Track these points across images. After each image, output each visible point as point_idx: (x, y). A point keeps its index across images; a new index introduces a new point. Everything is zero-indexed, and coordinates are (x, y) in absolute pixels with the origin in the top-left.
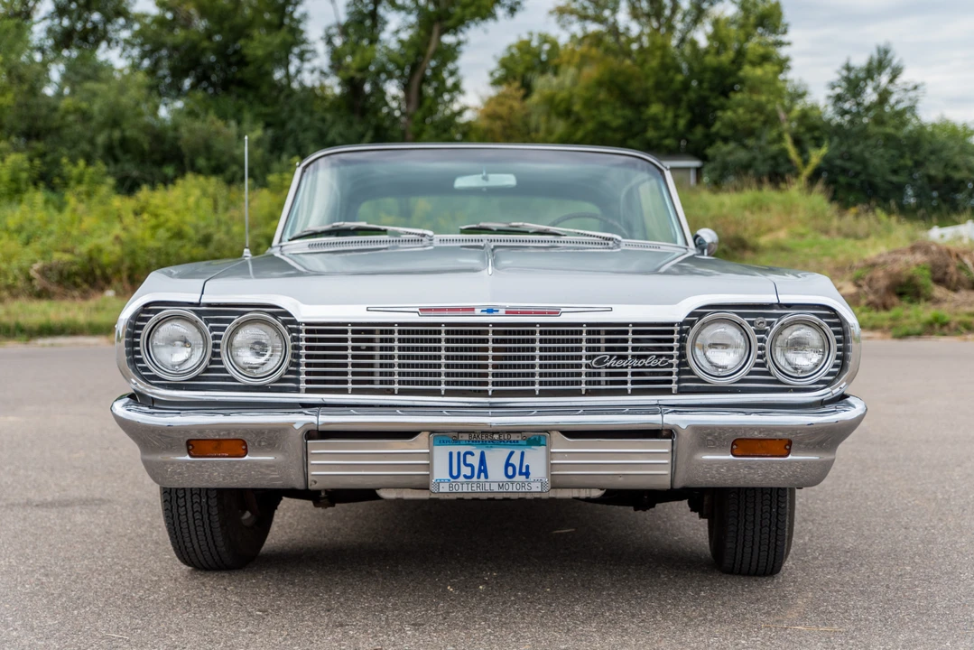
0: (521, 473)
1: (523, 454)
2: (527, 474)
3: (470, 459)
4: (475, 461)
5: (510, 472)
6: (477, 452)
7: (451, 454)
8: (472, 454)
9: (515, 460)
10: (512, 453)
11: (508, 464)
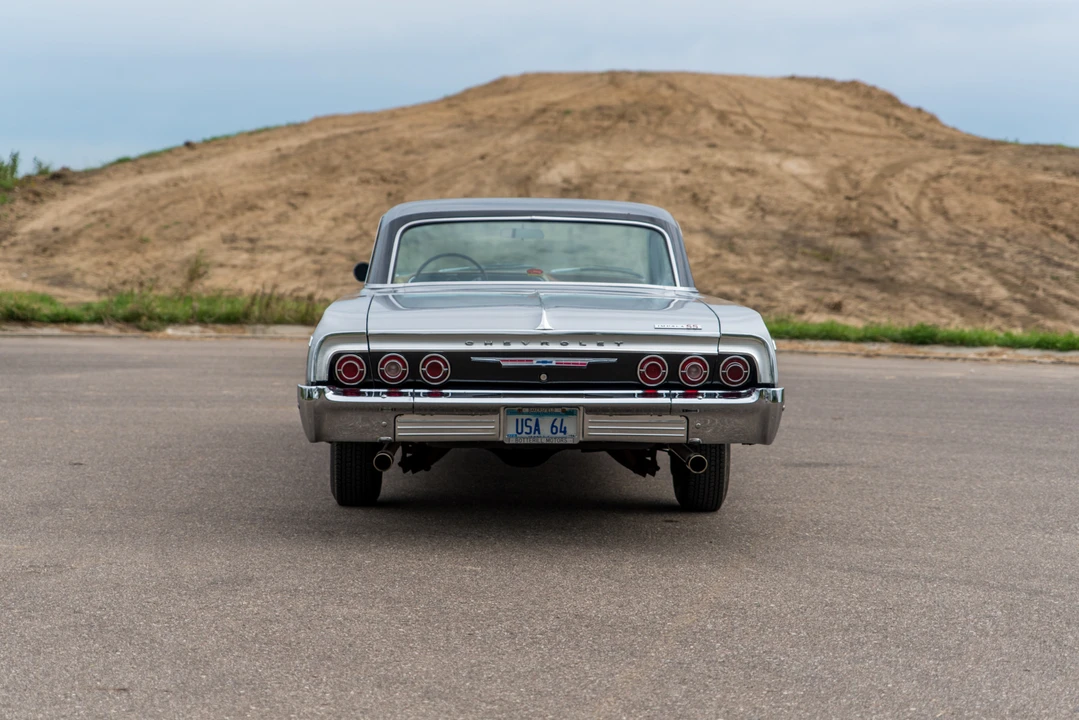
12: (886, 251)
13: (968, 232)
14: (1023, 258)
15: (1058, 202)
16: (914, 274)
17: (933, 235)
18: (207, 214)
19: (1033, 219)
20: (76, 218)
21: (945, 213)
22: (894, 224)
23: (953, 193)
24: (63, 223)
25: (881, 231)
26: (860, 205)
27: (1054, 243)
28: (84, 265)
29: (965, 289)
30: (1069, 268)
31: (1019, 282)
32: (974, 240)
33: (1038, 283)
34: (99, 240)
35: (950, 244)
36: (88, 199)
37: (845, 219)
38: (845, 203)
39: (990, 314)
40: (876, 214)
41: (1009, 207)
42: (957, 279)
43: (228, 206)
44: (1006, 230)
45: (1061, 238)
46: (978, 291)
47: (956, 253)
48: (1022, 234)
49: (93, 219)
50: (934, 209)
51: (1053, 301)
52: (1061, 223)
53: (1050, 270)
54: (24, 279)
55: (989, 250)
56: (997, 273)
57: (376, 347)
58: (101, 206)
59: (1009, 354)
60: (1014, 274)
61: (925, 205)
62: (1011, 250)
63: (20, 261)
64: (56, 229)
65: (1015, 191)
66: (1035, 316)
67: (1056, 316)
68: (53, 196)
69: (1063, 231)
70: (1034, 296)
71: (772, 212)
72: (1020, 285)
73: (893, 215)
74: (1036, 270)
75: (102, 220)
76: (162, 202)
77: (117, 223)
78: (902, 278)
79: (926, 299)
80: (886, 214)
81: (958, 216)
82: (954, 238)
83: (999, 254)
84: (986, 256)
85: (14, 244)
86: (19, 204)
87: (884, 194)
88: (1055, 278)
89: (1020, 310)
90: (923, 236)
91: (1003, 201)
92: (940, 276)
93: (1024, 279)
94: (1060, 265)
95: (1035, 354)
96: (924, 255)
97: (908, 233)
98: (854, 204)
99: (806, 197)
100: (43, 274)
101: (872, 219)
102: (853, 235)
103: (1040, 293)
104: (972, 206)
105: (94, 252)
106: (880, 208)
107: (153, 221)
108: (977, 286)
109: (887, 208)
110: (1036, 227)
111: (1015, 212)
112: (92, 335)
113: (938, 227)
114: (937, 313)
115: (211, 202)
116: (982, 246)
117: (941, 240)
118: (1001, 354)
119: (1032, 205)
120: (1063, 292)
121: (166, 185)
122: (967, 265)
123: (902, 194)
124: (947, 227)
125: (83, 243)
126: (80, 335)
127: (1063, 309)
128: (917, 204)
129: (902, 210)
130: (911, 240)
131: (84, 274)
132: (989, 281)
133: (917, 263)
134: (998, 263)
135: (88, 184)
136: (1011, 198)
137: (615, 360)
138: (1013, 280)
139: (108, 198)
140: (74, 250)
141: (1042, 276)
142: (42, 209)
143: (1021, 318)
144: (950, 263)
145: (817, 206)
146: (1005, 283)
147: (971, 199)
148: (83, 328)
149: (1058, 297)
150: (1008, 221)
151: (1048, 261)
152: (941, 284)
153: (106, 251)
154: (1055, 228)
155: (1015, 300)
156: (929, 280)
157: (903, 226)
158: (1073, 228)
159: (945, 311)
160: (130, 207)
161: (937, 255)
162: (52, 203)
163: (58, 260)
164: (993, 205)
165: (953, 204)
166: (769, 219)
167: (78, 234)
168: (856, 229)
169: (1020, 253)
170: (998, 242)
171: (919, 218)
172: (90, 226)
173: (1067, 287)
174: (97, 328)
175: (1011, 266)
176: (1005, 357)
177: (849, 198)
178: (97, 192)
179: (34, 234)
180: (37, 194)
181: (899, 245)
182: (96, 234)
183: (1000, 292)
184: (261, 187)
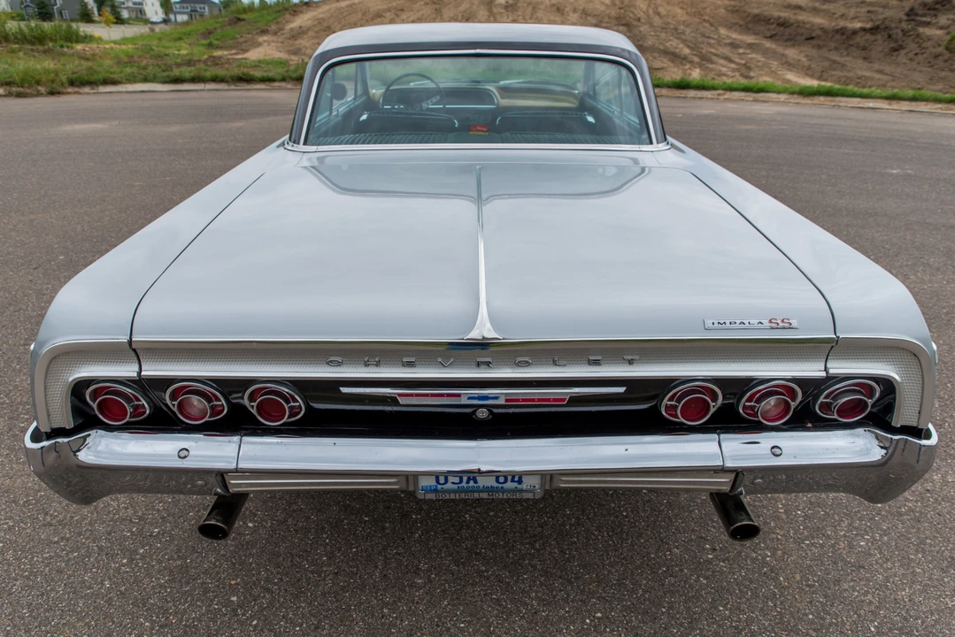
12: (637, 32)
13: (669, 23)
14: (693, 35)
15: (705, 8)
16: (650, 43)
17: (655, 24)
18: (362, 19)
19: (695, 16)
20: (310, 22)
21: (659, 14)
22: (639, 20)
23: (661, 5)
24: (303, 25)
25: (635, 23)
26: (625, 11)
27: (704, 27)
28: (307, 44)
29: (672, 50)
30: (713, 39)
31: (693, 46)
32: (672, 26)
33: (702, 46)
34: (317, 32)
35: (663, 28)
36: (315, 13)
37: (619, 18)
38: (618, 11)
39: (684, 62)
40: (631, 15)
41: (684, 12)
42: (668, 44)
43: (371, 16)
44: (684, 21)
45: (707, 25)
46: (677, 51)
47: (666, 33)
48: (691, 24)
49: (316, 23)
50: (654, 12)
51: (709, 55)
52: (707, 18)
53: (705, 40)
54: (280, 51)
55: (680, 31)
56: (684, 41)
57: (153, 370)
58: (321, 16)
59: (728, 95)
60: (691, 42)
61: (651, 11)
62: (688, 31)
63: (282, 42)
64: (300, 27)
65: (686, 4)
66: (704, 62)
67: (712, 62)
68: (302, 12)
69: (708, 21)
70: (701, 52)
71: (589, 15)
72: (694, 47)
73: (639, 16)
74: (700, 40)
75: (320, 23)
76: (345, 14)
77: (325, 24)
78: (645, 44)
79: (656, 55)
80: (635, 15)
81: (664, 16)
82: (664, 26)
83: (683, 33)
84: (678, 34)
85: (282, 34)
86: (287, 16)
87: (634, 6)
88: (709, 44)
89: (696, 59)
90: (651, 25)
91: (682, 8)
92: (661, 44)
93: (695, 44)
94: (709, 38)
95: (742, 94)
96: (653, 33)
97: (645, 24)
98: (622, 11)
99: (603, 8)
100: (289, 49)
101: (630, 18)
102: (623, 25)
103: (704, 51)
104: (669, 11)
105: (313, 38)
106: (633, 13)
107: (340, 23)
108: (677, 48)
109: (636, 12)
110: (697, 20)
111: (687, 13)
112: (280, 89)
113: (657, 21)
114: (661, 61)
115: (364, 14)
116: (676, 29)
117: (659, 27)
118: (724, 94)
119: (694, 10)
120: (713, 50)
121: (347, 6)
122: (671, 38)
123: (642, 6)
124: (660, 21)
125: (311, 33)
126: (273, 89)
127: (714, 58)
128: (648, 10)
129: (642, 13)
130: (646, 27)
131: (307, 48)
132: (681, 46)
133: (650, 38)
134: (684, 37)
135: (317, 7)
136: (685, 7)
137: (621, 390)
138: (691, 45)
139: (322, 13)
140: (305, 37)
141: (703, 43)
142: (297, 18)
143: (698, 63)
144: (664, 37)
145: (608, 12)
146: (688, 47)
147: (669, 8)
148: (277, 84)
149: (711, 53)
150: (685, 18)
151: (703, 35)
152: (662, 47)
153: (318, 37)
154: (704, 20)
155: (694, 55)
156: (657, 45)
157: (643, 21)
158: (712, 20)
159: (665, 60)
160: (332, 17)
161: (658, 34)
162: (301, 16)
163: (297, 42)
164: (679, 11)
165: (661, 10)
166: (589, 18)
167: (309, 29)
168: (624, 22)
169: (692, 32)
170: (682, 27)
171: (648, 16)
172: (314, 26)
173: (714, 48)
174: (283, 84)
175: (689, 38)
176: (726, 96)
177: (620, 8)
178: (320, 10)
179: (292, 30)
180: (295, 11)
181: (642, 29)
182: (317, 29)
183: (687, 51)
184: (385, 7)
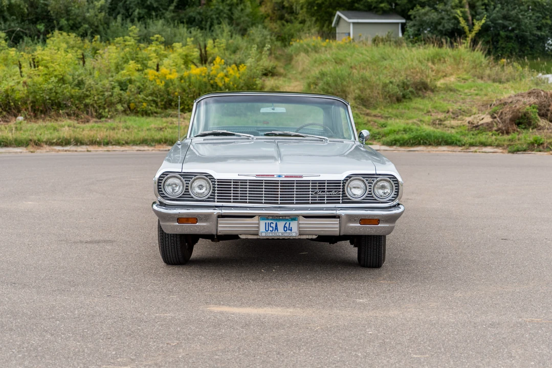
0: (289, 230)
1: (290, 223)
2: (291, 230)
3: (272, 225)
4: (274, 225)
5: (285, 228)
6: (275, 223)
7: (266, 223)
8: (273, 223)
9: (287, 225)
10: (286, 223)
11: (285, 227)
